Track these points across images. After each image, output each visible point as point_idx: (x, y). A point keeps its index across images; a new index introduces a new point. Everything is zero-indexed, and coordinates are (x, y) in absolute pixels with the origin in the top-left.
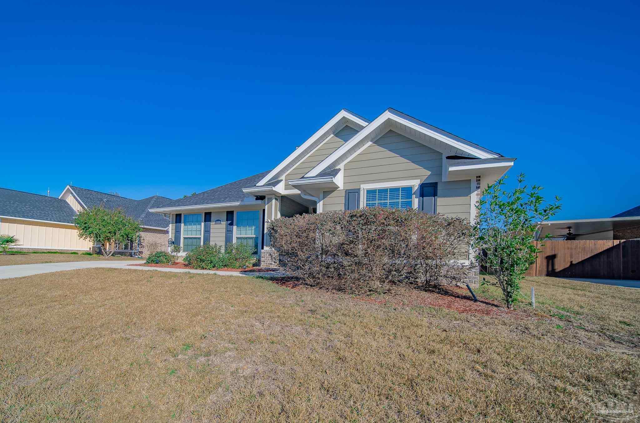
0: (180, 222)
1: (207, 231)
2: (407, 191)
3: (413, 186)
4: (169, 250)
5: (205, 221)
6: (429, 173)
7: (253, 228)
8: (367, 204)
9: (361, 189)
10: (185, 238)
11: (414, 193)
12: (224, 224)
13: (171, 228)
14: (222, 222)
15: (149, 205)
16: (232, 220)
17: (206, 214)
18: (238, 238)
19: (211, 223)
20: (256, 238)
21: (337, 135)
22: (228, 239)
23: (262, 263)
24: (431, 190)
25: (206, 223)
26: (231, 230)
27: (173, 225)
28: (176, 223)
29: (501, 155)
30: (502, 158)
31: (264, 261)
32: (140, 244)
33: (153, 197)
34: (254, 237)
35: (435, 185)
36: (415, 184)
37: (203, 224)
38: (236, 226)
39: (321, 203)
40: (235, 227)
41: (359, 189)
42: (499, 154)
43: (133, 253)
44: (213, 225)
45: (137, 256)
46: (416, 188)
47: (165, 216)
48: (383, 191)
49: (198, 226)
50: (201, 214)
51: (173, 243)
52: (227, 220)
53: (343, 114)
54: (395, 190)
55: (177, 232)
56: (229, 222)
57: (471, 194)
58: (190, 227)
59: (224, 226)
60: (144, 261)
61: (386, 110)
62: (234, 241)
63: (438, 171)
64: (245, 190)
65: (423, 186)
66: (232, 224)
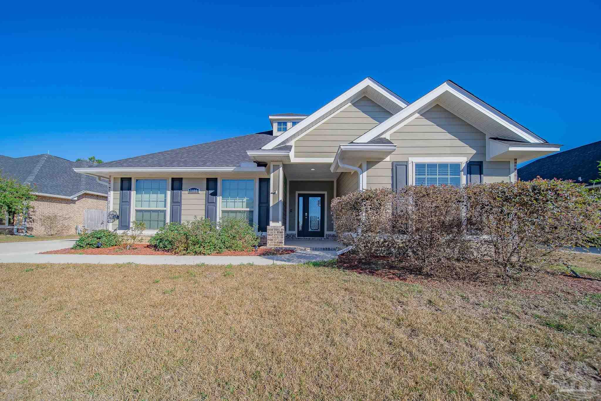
0: (130, 189)
1: (176, 203)
2: (455, 167)
3: (461, 163)
4: (111, 227)
5: (173, 189)
6: (474, 152)
7: (245, 200)
8: (416, 178)
9: (409, 162)
10: (137, 211)
11: (462, 171)
12: (202, 194)
13: (113, 196)
14: (199, 191)
15: (38, 165)
16: (216, 189)
17: (173, 180)
18: (223, 212)
19: (183, 192)
20: (251, 212)
21: (354, 104)
22: (210, 213)
23: (269, 242)
24: (476, 168)
25: (174, 191)
26: (215, 202)
27: (117, 192)
28: (122, 189)
29: (546, 141)
30: (546, 143)
31: (272, 240)
32: (28, 217)
33: (42, 156)
34: (247, 211)
35: (480, 164)
36: (463, 160)
37: (169, 193)
38: (221, 197)
39: (365, 174)
40: (219, 199)
41: (407, 162)
42: (545, 140)
43: (15, 230)
44: (185, 195)
45: (22, 234)
46: (463, 165)
47: (100, 179)
48: (432, 166)
49: (161, 196)
50: (166, 180)
51: (118, 217)
52: (208, 189)
53: (367, 82)
54: (443, 166)
55: (125, 203)
56: (211, 192)
57: (511, 175)
58: (146, 197)
59: (204, 197)
60: (70, 244)
61: (445, 82)
62: (219, 214)
63: (482, 150)
64: (250, 153)
65: (470, 165)
66: (215, 194)
